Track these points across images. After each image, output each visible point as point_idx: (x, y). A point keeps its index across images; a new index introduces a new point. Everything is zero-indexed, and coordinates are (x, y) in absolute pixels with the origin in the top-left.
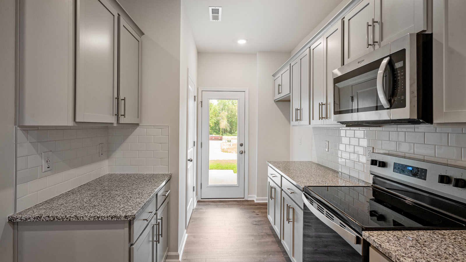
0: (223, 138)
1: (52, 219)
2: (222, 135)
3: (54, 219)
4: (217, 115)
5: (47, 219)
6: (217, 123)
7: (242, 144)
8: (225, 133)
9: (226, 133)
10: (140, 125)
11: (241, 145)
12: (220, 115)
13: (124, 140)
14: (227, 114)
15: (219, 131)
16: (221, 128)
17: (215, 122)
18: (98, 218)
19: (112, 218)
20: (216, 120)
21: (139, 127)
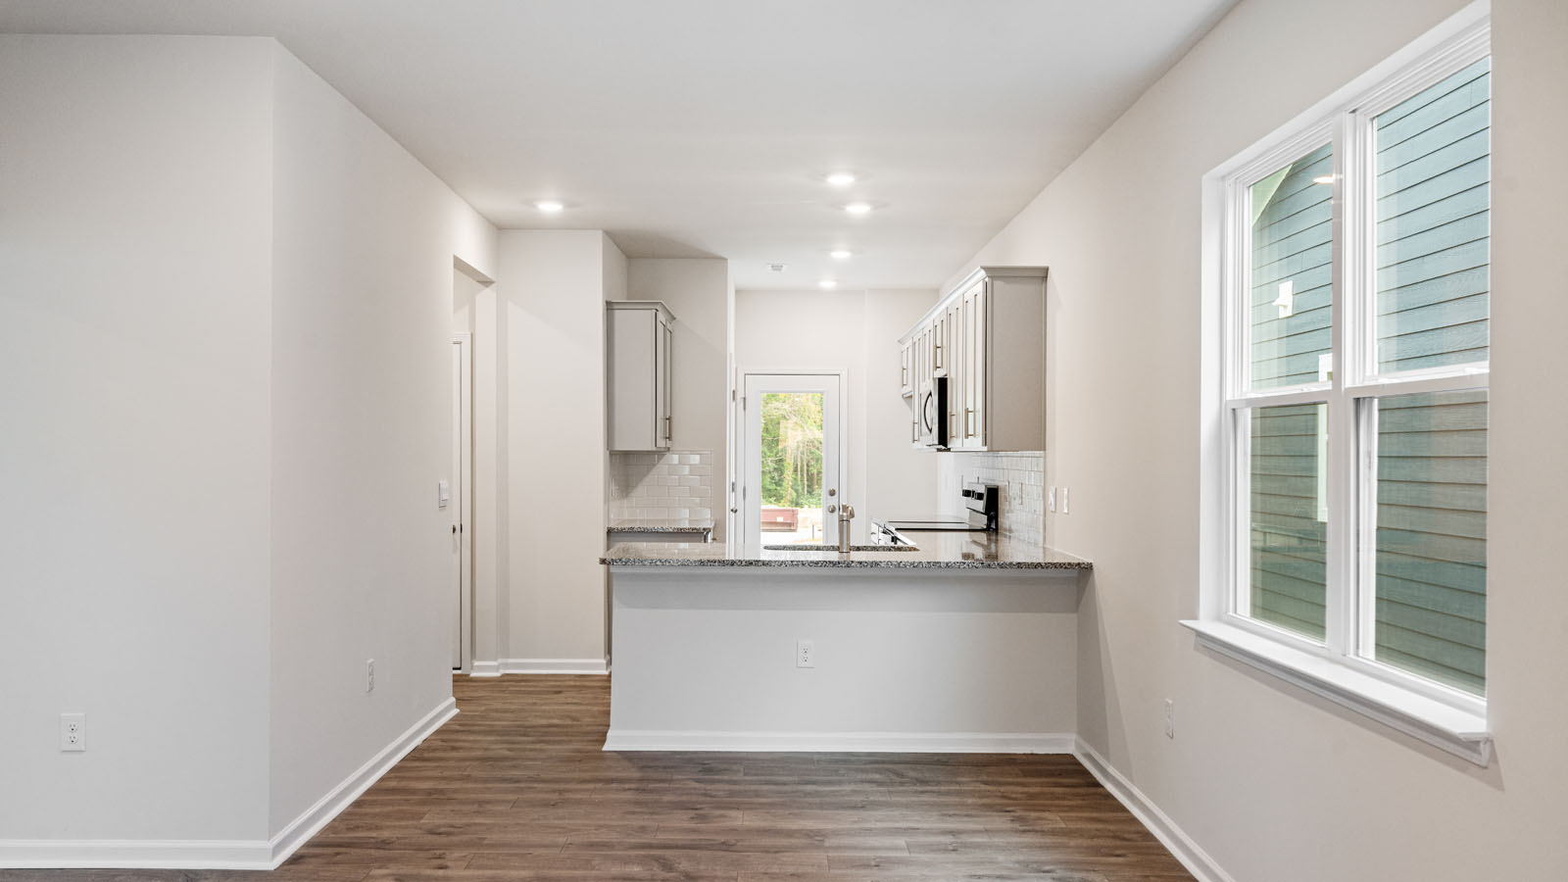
0: (800, 516)
7: (834, 489)
10: (674, 449)
11: (833, 493)
21: (673, 452)
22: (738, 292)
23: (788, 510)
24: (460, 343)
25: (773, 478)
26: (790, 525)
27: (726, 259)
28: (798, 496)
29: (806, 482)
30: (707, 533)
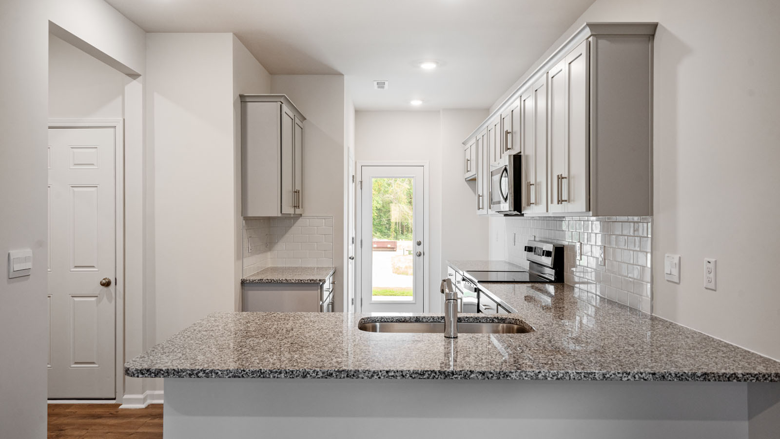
0: (398, 244)
1: (270, 281)
2: (396, 238)
3: (271, 281)
4: (382, 189)
5: (267, 281)
6: (384, 211)
7: (420, 242)
8: (402, 233)
9: (405, 233)
10: (303, 215)
11: (419, 244)
12: (390, 189)
13: (286, 232)
14: (408, 187)
15: (389, 229)
16: (393, 220)
17: (379, 206)
18: (301, 281)
19: (310, 281)
20: (380, 202)
21: (302, 217)
22: (357, 112)
23: (393, 242)
24: (115, 127)
25: (386, 227)
26: (393, 248)
27: (343, 75)
28: (397, 235)
29: (400, 229)
30: (323, 283)
